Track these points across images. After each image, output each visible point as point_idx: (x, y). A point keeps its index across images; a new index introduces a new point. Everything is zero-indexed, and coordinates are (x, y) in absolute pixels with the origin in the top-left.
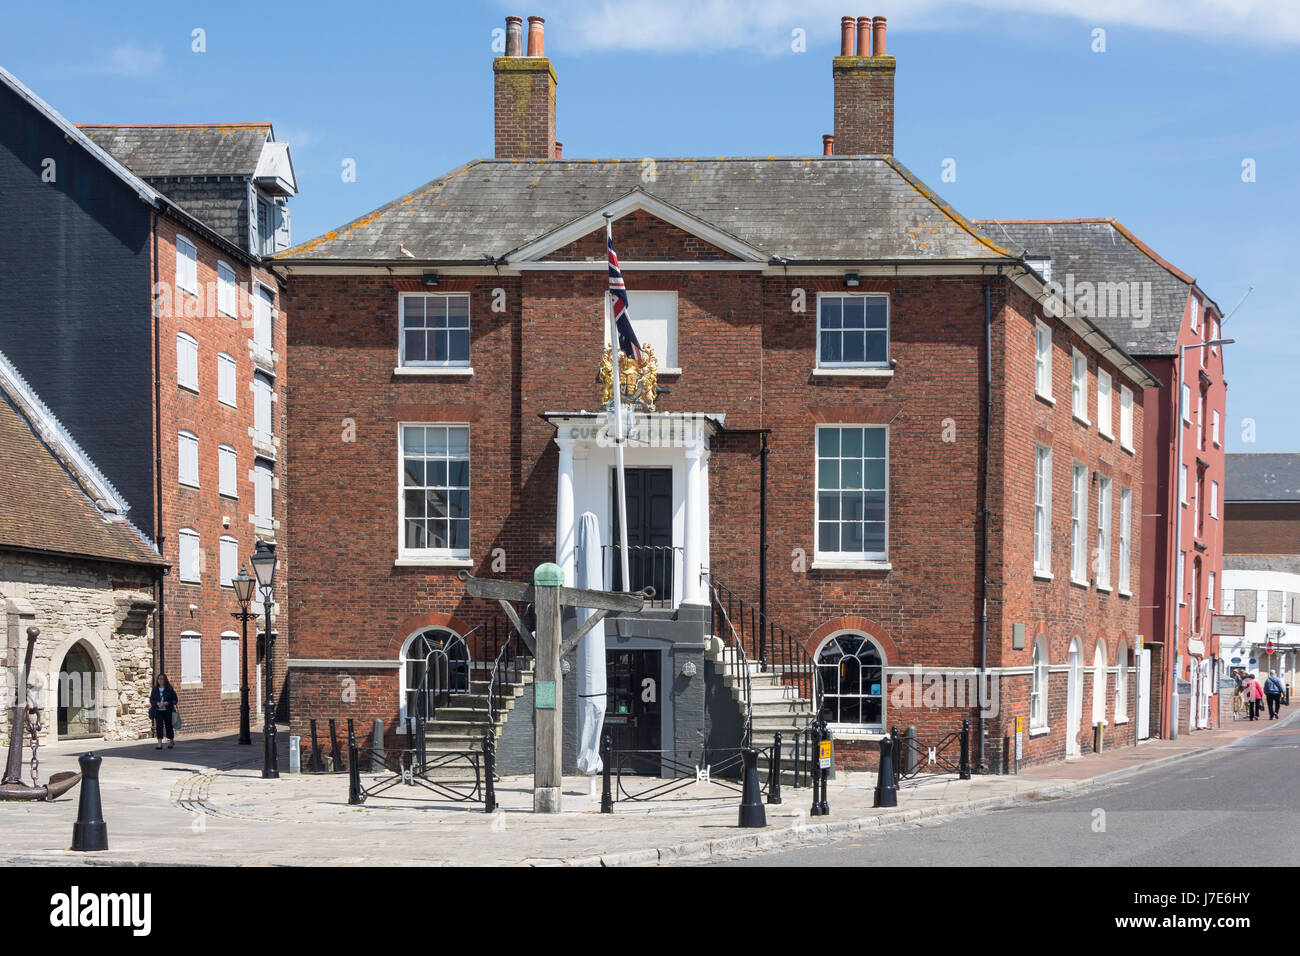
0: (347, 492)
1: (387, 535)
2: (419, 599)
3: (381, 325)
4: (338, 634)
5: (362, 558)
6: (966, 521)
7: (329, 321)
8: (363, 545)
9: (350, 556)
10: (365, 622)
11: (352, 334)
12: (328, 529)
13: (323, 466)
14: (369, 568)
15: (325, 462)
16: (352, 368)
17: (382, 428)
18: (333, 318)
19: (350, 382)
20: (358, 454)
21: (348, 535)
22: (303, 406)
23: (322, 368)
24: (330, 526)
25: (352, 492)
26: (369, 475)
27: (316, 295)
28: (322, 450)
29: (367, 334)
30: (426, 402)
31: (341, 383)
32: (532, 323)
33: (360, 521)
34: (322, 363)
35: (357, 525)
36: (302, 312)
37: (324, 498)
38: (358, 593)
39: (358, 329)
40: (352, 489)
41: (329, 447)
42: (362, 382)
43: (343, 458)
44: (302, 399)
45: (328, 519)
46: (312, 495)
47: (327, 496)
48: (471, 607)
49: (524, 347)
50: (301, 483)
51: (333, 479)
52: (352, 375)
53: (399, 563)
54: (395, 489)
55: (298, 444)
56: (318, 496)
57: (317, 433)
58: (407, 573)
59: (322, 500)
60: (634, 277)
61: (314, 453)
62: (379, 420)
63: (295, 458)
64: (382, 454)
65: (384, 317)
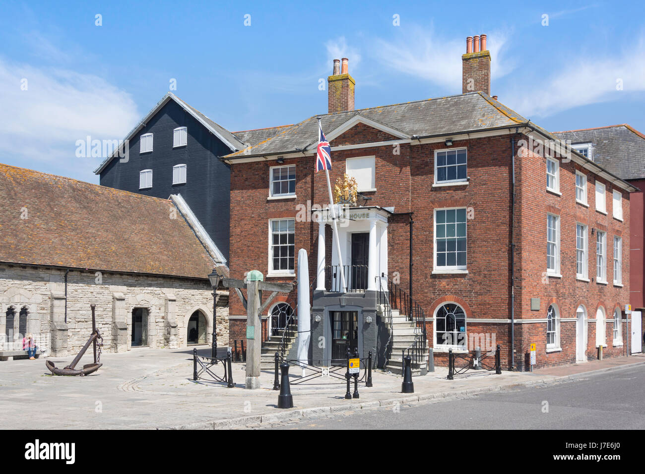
0: (250, 248)
1: (265, 265)
3: (263, 180)
6: (503, 250)
7: (245, 181)
11: (253, 185)
13: (242, 238)
15: (243, 236)
16: (253, 199)
17: (263, 221)
18: (246, 179)
19: (252, 204)
22: (235, 215)
24: (244, 262)
26: (258, 241)
27: (241, 171)
28: (242, 232)
29: (258, 184)
30: (279, 210)
31: (249, 205)
32: (318, 175)
33: (255, 260)
34: (243, 197)
36: (236, 178)
39: (255, 183)
40: (252, 247)
41: (244, 231)
42: (256, 204)
43: (249, 235)
44: (235, 212)
45: (243, 259)
46: (238, 250)
47: (243, 250)
48: (294, 293)
49: (315, 185)
50: (235, 245)
51: (246, 243)
52: (253, 201)
53: (268, 276)
54: (267, 246)
55: (234, 230)
56: (240, 250)
57: (240, 225)
58: (271, 280)
59: (241, 252)
60: (357, 151)
61: (239, 233)
62: (262, 218)
63: (233, 236)
64: (263, 232)
65: (264, 177)
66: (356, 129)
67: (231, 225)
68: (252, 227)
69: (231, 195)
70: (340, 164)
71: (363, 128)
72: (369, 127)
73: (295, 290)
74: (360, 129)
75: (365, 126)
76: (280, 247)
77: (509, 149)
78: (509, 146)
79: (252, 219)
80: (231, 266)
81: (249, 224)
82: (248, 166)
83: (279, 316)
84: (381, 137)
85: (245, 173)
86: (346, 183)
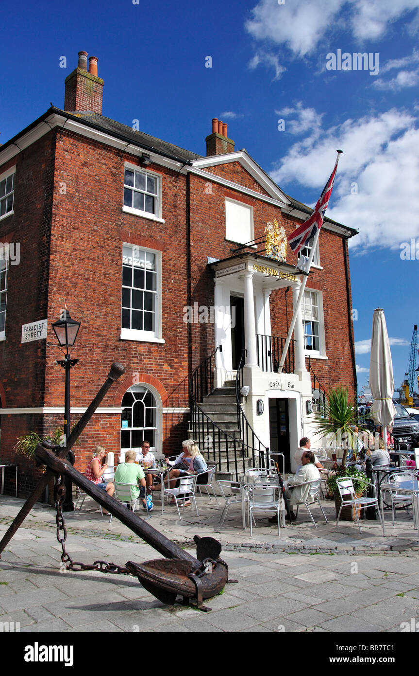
0: (90, 282)
1: (115, 317)
2: (133, 363)
3: (114, 178)
4: (81, 387)
5: (98, 332)
7: (83, 165)
8: (99, 322)
9: (91, 329)
10: (99, 379)
11: (97, 178)
12: (76, 308)
13: (75, 261)
14: (103, 339)
15: (76, 259)
16: (96, 200)
17: (114, 244)
18: (85, 164)
19: (95, 209)
20: (98, 257)
21: (90, 313)
22: (63, 216)
23: (77, 194)
24: (78, 306)
25: (93, 284)
26: (104, 274)
27: (75, 145)
28: (75, 250)
29: (106, 181)
30: (139, 233)
31: (89, 207)
32: (194, 203)
33: (98, 305)
34: (78, 191)
35: (95, 307)
36: (66, 153)
37: (75, 284)
38: (95, 357)
39: (100, 176)
40: (94, 281)
41: (79, 250)
42: (102, 210)
43: (88, 258)
44: (62, 212)
45: (77, 300)
46: (67, 281)
47: (77, 283)
48: (163, 371)
49: (191, 214)
50: (60, 271)
51: (81, 272)
52: (96, 204)
53: (122, 337)
54: (120, 285)
55: (59, 243)
56: (71, 282)
57: (72, 237)
58: (126, 345)
59: (73, 286)
60: (236, 194)
61: (69, 251)
62: (112, 238)
63: (56, 252)
64: (113, 261)
65: (116, 174)
66: (234, 167)
67: (53, 232)
68: (94, 248)
69: (55, 179)
70: (219, 200)
71: (241, 169)
72: (246, 171)
73: (163, 365)
74: (238, 168)
75: (243, 168)
76: (131, 291)
77: (342, 248)
78: (342, 245)
79: (95, 233)
80: (51, 308)
81: (89, 241)
82: (89, 144)
83: (132, 407)
84: (257, 188)
85: (84, 153)
86: (277, 230)
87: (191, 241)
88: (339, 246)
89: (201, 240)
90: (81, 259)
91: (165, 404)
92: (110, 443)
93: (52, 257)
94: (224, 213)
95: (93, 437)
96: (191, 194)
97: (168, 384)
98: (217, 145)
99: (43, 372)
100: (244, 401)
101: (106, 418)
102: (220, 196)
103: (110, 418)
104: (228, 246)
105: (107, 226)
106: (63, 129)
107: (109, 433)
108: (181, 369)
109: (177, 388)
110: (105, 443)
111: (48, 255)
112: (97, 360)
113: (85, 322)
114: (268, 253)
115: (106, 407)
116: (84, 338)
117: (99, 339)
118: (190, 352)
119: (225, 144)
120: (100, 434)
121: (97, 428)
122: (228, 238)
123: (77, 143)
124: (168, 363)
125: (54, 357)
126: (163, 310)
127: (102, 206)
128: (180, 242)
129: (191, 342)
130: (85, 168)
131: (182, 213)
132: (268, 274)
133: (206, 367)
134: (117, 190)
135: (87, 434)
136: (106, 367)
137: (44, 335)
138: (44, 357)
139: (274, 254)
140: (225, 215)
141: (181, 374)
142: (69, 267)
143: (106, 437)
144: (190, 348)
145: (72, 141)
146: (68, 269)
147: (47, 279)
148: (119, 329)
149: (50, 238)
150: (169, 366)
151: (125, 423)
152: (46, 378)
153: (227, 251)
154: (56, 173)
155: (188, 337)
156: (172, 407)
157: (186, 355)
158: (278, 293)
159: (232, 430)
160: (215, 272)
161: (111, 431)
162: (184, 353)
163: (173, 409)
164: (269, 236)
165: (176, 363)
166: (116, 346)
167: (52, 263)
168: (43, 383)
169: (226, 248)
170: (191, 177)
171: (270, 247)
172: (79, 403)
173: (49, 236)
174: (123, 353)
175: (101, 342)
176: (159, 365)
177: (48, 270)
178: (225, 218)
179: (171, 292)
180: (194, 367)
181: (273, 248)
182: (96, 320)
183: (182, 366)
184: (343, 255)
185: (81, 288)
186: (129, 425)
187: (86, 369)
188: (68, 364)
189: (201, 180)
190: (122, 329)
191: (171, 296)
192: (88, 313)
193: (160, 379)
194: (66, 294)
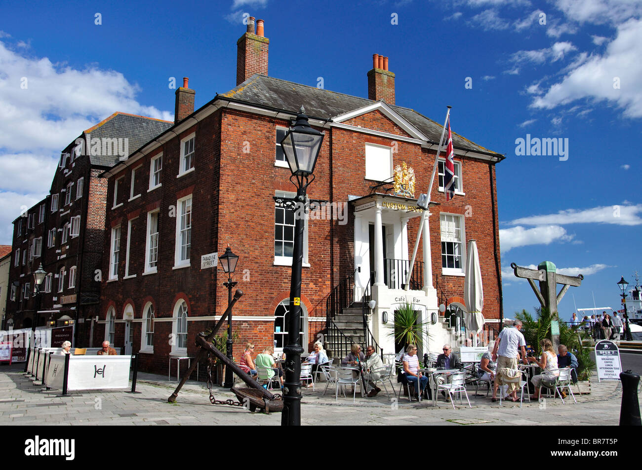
0: (249, 223)
1: (269, 248)
2: (284, 283)
3: (268, 140)
4: (243, 302)
5: (256, 260)
7: (243, 134)
8: (257, 253)
9: (250, 258)
10: (257, 295)
11: (254, 142)
12: (239, 243)
14: (260, 266)
15: (239, 207)
16: (253, 159)
17: (268, 192)
19: (252, 167)
21: (250, 246)
22: (228, 175)
23: (239, 157)
24: (241, 241)
25: (252, 224)
26: (261, 216)
27: (237, 120)
28: (237, 200)
29: (261, 143)
30: (288, 182)
31: (248, 166)
32: (336, 151)
33: (256, 240)
34: (239, 155)
35: (254, 242)
36: (229, 127)
37: (238, 226)
38: (254, 279)
39: (257, 140)
40: (252, 222)
41: (240, 199)
42: (258, 167)
43: (248, 205)
44: (227, 172)
45: (240, 237)
46: (232, 224)
47: (239, 225)
48: (309, 288)
49: (333, 161)
50: (226, 216)
51: (243, 216)
52: (254, 163)
53: (275, 263)
54: (273, 224)
55: (225, 195)
56: (235, 224)
57: (235, 190)
58: (279, 269)
59: (236, 227)
60: (376, 138)
61: (233, 201)
62: (266, 188)
63: (223, 202)
64: (267, 205)
65: (269, 136)
66: (374, 115)
67: (221, 188)
68: (252, 197)
69: (222, 147)
70: (359, 146)
71: (380, 116)
72: (386, 117)
73: (309, 284)
74: (378, 116)
75: (382, 114)
76: (283, 227)
77: (489, 173)
78: (489, 170)
79: (253, 185)
80: (220, 244)
81: (248, 192)
82: (247, 117)
83: (284, 317)
84: (397, 130)
85: (243, 124)
86: (405, 171)
87: (333, 183)
88: (485, 171)
89: (343, 182)
90: (242, 207)
91: (310, 315)
92: (265, 343)
93: (220, 206)
94: (364, 157)
95: (252, 338)
96: (333, 145)
97: (313, 299)
98: (377, 79)
99: (215, 290)
100: (372, 313)
101: (262, 324)
102: (360, 142)
103: (265, 324)
104: (367, 184)
105: (262, 178)
106: (226, 108)
107: (265, 336)
108: (324, 286)
109: (320, 302)
110: (262, 343)
111: (218, 205)
112: (256, 281)
113: (246, 253)
114: (396, 192)
115: (262, 316)
116: (245, 265)
117: (257, 265)
118: (332, 274)
119: (385, 78)
120: (257, 336)
121: (256, 332)
122: (366, 178)
123: (237, 117)
124: (313, 282)
125: (222, 280)
126: (309, 240)
127: (258, 164)
128: (324, 185)
129: (333, 266)
130: (244, 136)
131: (327, 161)
132: (396, 209)
133: (345, 285)
134: (270, 149)
135: (248, 336)
136: (263, 286)
137: (215, 263)
138: (216, 280)
139: (402, 191)
140: (365, 158)
141: (324, 291)
142: (233, 213)
143: (263, 338)
144: (332, 270)
145: (233, 117)
146: (232, 215)
147: (217, 223)
148: (273, 257)
149: (219, 193)
150: (314, 284)
151: (278, 328)
152: (217, 295)
153: (367, 189)
154: (222, 143)
155: (330, 261)
156: (316, 317)
157: (329, 276)
158: (417, 220)
159: (358, 335)
160: (355, 207)
161: (266, 334)
162: (327, 274)
163: (317, 318)
164: (397, 177)
165: (320, 282)
166: (270, 271)
167: (220, 211)
168: (215, 299)
169: (365, 186)
170: (333, 130)
171: (398, 186)
172: (242, 313)
173: (219, 191)
174: (275, 275)
175: (258, 267)
176: (305, 284)
177: (218, 216)
178: (365, 160)
179: (316, 226)
180: (335, 285)
181: (401, 187)
182: (254, 251)
183: (325, 285)
184: (489, 180)
185: (243, 228)
186: (282, 330)
187: (247, 288)
188: (230, 285)
189: (342, 131)
190: (275, 256)
191: (316, 229)
192: (248, 246)
193: (307, 295)
194: (231, 233)
